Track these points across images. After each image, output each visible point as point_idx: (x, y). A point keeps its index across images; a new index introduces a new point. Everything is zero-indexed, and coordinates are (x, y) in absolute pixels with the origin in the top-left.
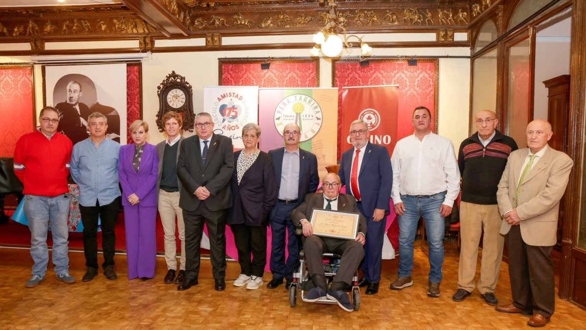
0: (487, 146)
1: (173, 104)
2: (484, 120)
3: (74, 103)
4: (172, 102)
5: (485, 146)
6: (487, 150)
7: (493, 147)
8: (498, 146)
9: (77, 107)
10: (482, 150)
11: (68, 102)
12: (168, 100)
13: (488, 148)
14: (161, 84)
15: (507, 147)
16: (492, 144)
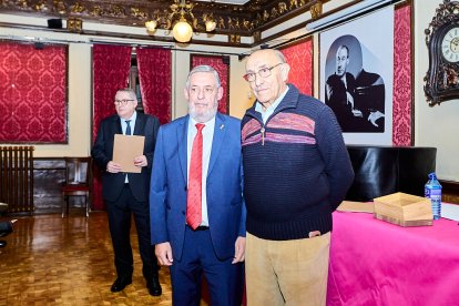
0: (268, 121)
1: (452, 57)
3: (341, 74)
5: (265, 122)
11: (337, 73)
14: (431, 24)
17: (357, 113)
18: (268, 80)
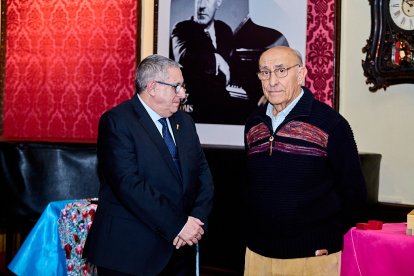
0: (278, 130)
1: (403, 20)
2: (273, 70)
3: (205, 21)
4: (402, 15)
5: (274, 130)
6: (277, 138)
7: (289, 132)
8: (300, 130)
9: (211, 31)
10: (267, 139)
11: (196, 19)
12: (393, 11)
13: (279, 134)
15: (321, 132)
16: (288, 126)
17: (236, 91)
18: (283, 82)
